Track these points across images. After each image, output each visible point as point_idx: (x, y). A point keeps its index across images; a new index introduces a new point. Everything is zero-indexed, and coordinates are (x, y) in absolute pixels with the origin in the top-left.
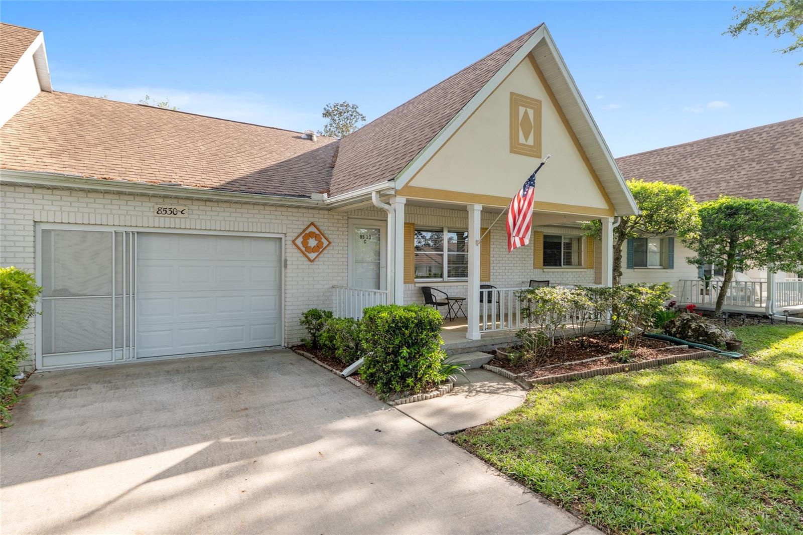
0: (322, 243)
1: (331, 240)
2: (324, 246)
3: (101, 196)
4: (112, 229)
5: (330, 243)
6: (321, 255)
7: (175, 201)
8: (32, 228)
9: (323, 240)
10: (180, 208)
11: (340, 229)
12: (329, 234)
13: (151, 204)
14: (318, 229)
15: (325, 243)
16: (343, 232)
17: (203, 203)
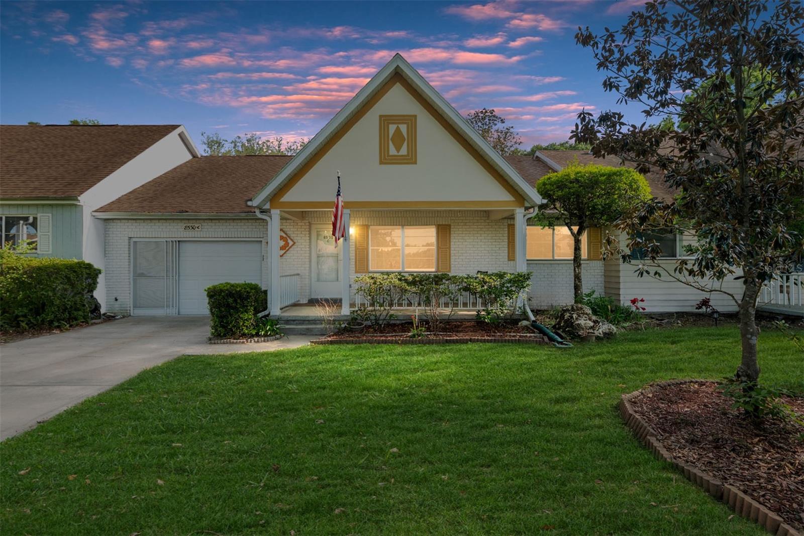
0: (288, 243)
1: (295, 241)
2: (290, 245)
3: (157, 221)
4: (164, 240)
5: (295, 243)
6: (288, 252)
7: (194, 221)
8: (127, 241)
9: (289, 241)
10: (197, 225)
11: (303, 233)
12: (293, 237)
13: (182, 224)
14: (286, 234)
15: (291, 243)
16: (305, 234)
17: (210, 221)
